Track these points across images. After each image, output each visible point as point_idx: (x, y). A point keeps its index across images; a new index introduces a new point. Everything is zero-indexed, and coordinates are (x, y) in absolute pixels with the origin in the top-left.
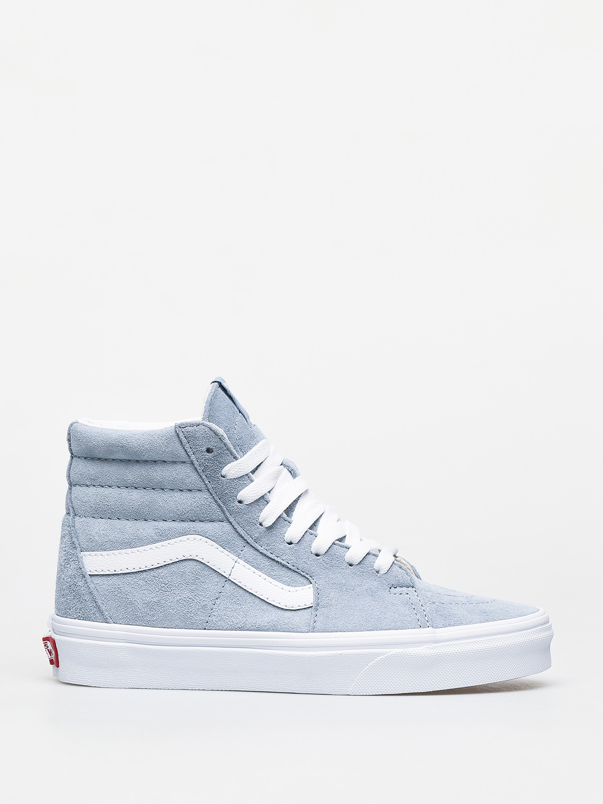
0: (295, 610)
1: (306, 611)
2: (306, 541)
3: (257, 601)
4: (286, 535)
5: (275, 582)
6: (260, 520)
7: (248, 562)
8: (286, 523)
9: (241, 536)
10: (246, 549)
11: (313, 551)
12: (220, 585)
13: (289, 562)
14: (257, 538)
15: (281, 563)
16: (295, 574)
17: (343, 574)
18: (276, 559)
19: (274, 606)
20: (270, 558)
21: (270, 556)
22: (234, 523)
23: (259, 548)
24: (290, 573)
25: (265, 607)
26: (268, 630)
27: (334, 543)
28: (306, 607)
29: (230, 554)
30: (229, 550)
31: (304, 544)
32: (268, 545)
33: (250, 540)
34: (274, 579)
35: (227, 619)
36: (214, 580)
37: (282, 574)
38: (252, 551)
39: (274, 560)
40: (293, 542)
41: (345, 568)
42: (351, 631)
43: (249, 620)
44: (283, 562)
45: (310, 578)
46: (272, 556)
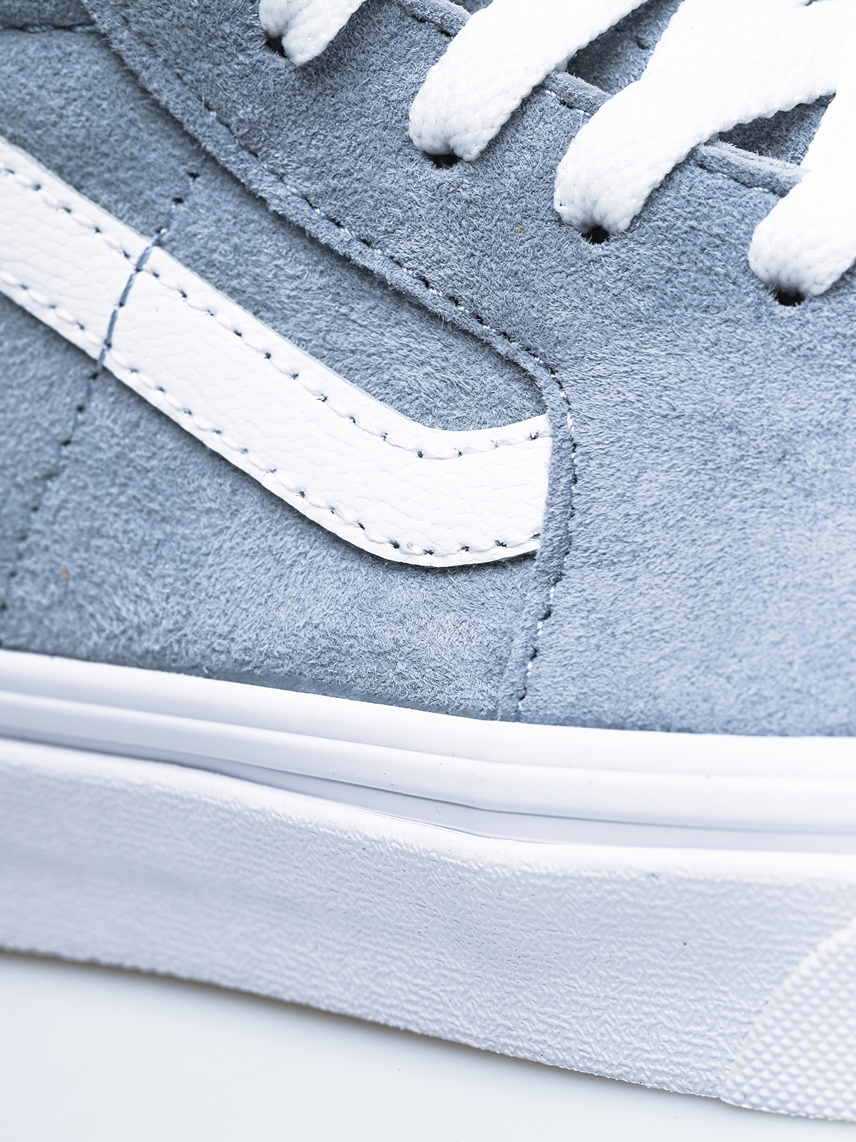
0: (444, 571)
1: (499, 578)
2: (531, 149)
3: (250, 506)
4: (418, 110)
5: (347, 394)
6: (268, 19)
7: (202, 264)
8: (420, 34)
9: (163, 113)
10: (200, 190)
11: (564, 211)
12: (65, 399)
13: (428, 276)
14: (254, 126)
15: (383, 283)
16: (460, 346)
17: (735, 358)
18: (358, 253)
19: (335, 540)
20: (327, 250)
21: (327, 234)
22: (123, 39)
23: (265, 186)
24: (433, 344)
25: (290, 541)
26: (290, 682)
27: (692, 159)
28: (502, 554)
29: (107, 220)
30: (104, 198)
31: (518, 162)
32: (319, 169)
33: (218, 142)
34: (348, 373)
35: (92, 599)
36: (32, 369)
37: (392, 343)
38: (229, 203)
39: (345, 260)
40: (459, 152)
41: (746, 315)
42: (728, 728)
43: (200, 617)
44: (402, 278)
45: (543, 377)
46: (338, 238)
